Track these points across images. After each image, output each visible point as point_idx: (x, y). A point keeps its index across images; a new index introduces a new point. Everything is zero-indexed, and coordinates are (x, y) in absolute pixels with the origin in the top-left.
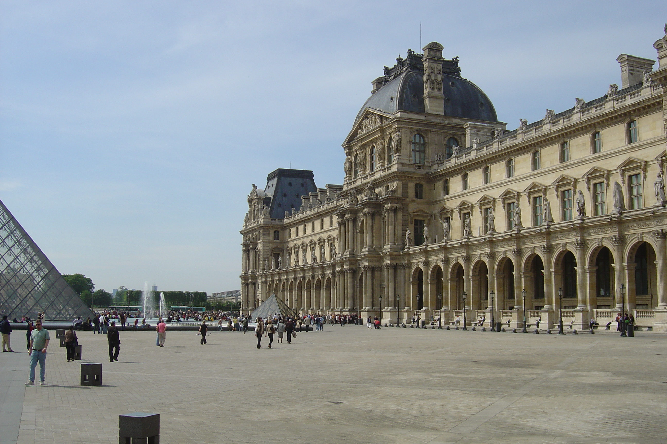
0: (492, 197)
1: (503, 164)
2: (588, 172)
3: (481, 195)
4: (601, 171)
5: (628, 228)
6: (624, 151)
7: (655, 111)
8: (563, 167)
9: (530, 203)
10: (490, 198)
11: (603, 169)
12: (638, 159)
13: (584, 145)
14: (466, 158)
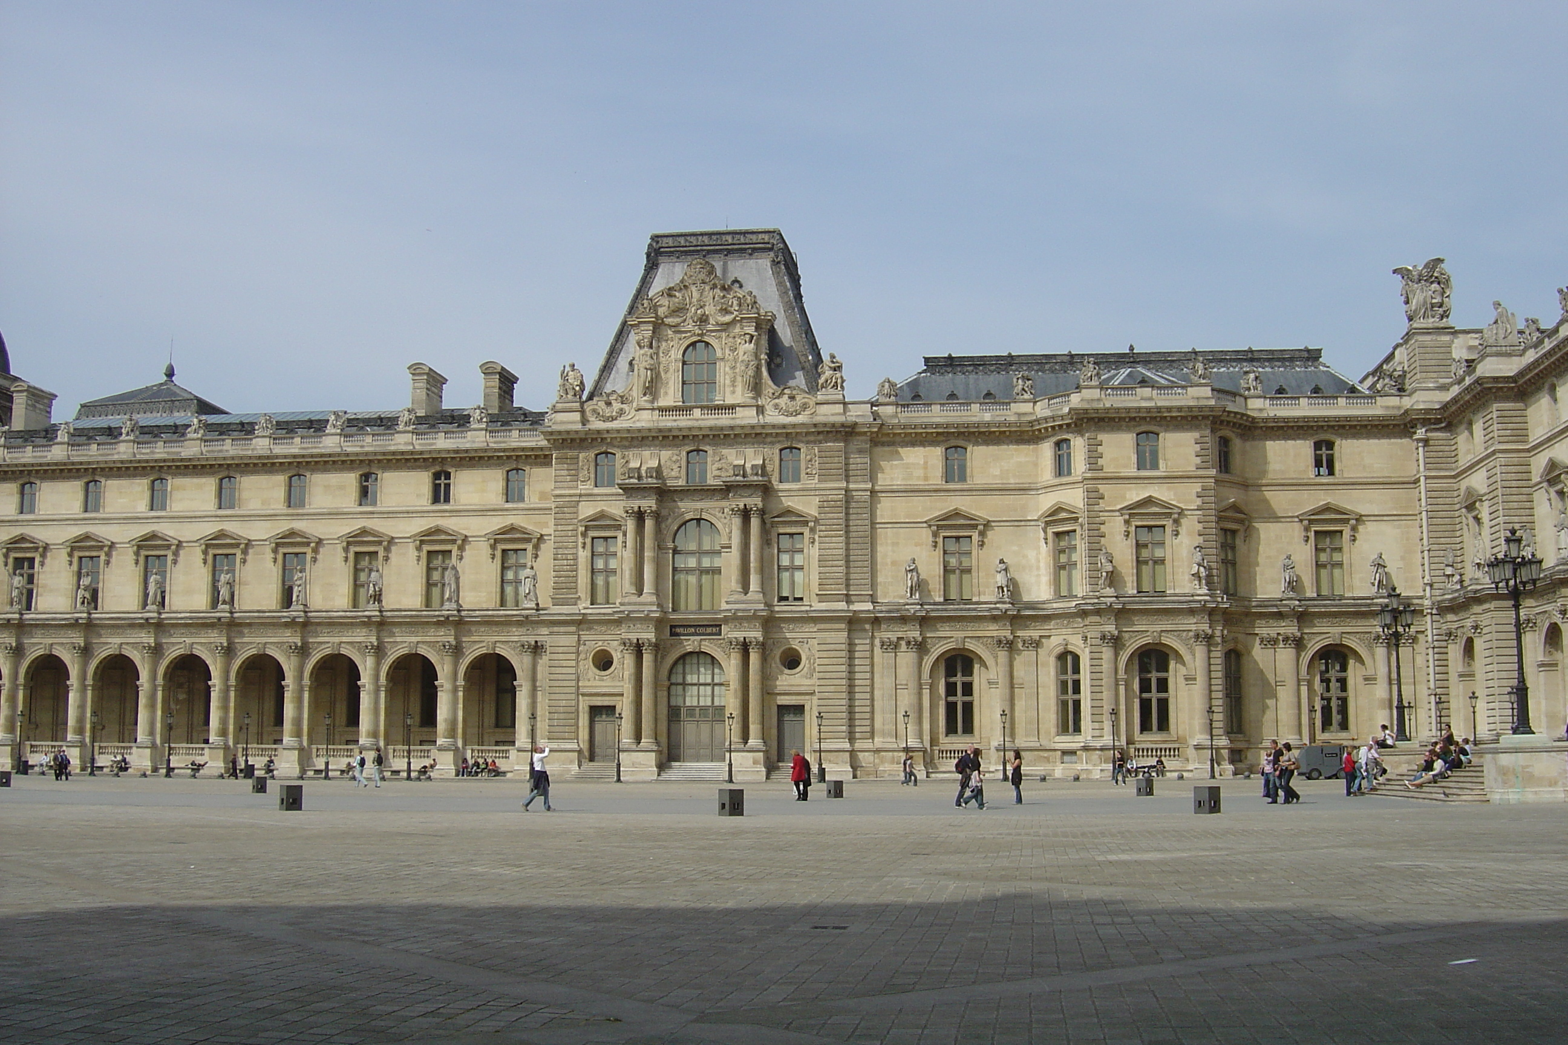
0: (109, 540)
1: (139, 484)
2: (349, 533)
3: (76, 531)
4: (374, 536)
5: (470, 633)
6: (422, 513)
7: (488, 466)
8: (293, 515)
9: (205, 563)
10: (100, 539)
11: (383, 534)
12: (454, 531)
13: (342, 488)
14: (34, 454)
